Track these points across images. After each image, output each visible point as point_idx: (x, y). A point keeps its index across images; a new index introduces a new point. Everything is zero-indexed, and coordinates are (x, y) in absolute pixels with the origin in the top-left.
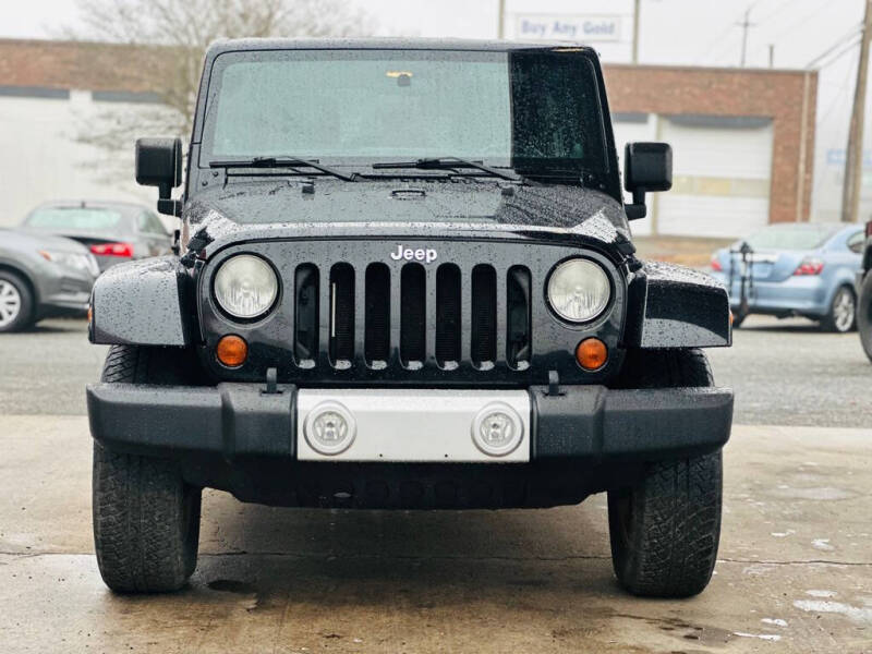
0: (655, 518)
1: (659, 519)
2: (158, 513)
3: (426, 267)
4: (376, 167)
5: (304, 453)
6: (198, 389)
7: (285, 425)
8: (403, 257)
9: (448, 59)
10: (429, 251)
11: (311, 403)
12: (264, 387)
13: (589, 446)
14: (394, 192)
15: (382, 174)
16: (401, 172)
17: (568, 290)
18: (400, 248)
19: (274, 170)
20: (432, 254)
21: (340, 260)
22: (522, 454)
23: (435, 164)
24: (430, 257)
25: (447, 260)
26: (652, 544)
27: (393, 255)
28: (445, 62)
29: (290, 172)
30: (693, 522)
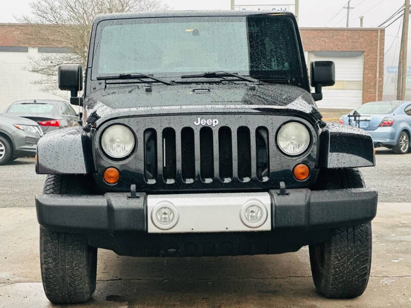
0: (337, 257)
1: (339, 258)
2: (75, 262)
3: (213, 129)
4: (183, 77)
5: (152, 229)
6: (94, 197)
7: (141, 215)
8: (201, 124)
9: (218, 21)
10: (214, 121)
11: (154, 202)
12: (129, 194)
14: (194, 90)
15: (187, 81)
16: (196, 79)
17: (287, 139)
18: (199, 119)
19: (130, 81)
20: (216, 122)
21: (167, 126)
22: (267, 227)
23: (213, 75)
24: (215, 123)
25: (223, 125)
26: (336, 271)
27: (195, 123)
28: (217, 23)
29: (139, 81)
30: (357, 259)
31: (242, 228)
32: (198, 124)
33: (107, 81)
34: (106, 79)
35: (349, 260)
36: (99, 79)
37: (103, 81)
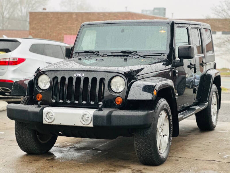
0: (136, 144)
1: (137, 144)
2: (26, 135)
3: (81, 78)
4: (112, 53)
5: (44, 122)
8: (76, 76)
10: (82, 74)
13: (105, 123)
14: (96, 59)
18: (76, 73)
19: (89, 54)
20: (83, 75)
21: (63, 76)
22: (91, 125)
23: (125, 52)
24: (82, 75)
25: (86, 76)
26: (137, 150)
27: (74, 75)
29: (93, 54)
30: (146, 145)
31: (82, 125)
32: (76, 75)
33: (79, 54)
34: (79, 53)
35: (142, 145)
36: (76, 53)
37: (77, 54)
